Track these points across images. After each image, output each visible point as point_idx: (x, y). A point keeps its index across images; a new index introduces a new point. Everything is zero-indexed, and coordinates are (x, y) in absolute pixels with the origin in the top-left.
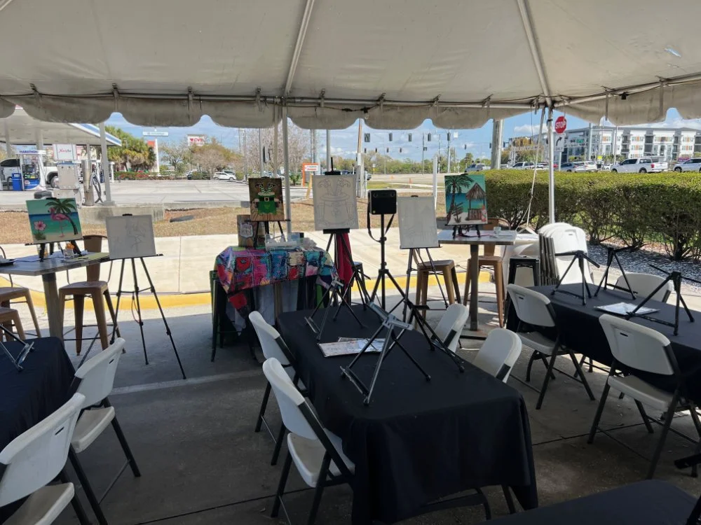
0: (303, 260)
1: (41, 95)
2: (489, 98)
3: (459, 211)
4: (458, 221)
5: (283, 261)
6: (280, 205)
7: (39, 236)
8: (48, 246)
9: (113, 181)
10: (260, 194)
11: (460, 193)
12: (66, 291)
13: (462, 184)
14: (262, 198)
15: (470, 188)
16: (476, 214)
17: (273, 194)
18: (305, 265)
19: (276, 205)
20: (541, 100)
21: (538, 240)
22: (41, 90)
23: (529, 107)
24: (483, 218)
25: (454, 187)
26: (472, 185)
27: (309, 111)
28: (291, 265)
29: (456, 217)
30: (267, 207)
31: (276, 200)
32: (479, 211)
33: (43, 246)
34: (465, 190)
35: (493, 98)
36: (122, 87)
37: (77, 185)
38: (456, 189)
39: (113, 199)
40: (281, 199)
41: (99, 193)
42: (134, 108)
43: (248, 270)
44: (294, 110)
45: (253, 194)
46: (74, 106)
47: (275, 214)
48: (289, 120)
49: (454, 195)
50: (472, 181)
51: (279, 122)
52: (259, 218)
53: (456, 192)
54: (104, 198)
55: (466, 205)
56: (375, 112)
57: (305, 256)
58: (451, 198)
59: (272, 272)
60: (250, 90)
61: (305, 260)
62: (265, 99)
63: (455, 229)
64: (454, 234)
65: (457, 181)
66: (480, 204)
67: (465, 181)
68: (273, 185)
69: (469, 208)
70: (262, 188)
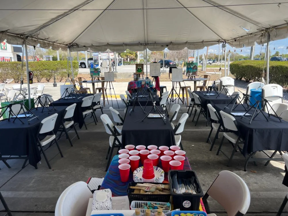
1: (93, 46)
2: (203, 41)
3: (189, 72)
4: (189, 75)
5: (141, 83)
7: (92, 76)
8: (93, 78)
9: (117, 66)
10: (138, 68)
11: (190, 67)
12: (97, 89)
14: (138, 69)
17: (141, 68)
19: (142, 70)
20: (220, 41)
21: (220, 82)
22: (93, 45)
23: (218, 43)
24: (196, 74)
26: (194, 65)
27: (152, 47)
30: (139, 71)
31: (142, 69)
33: (92, 78)
34: (192, 67)
35: (204, 41)
36: (109, 43)
37: (107, 66)
39: (117, 71)
41: (113, 69)
42: (112, 48)
44: (149, 47)
46: (100, 48)
47: (141, 72)
48: (147, 49)
49: (189, 68)
50: (194, 64)
51: (145, 49)
52: (137, 73)
54: (115, 70)
56: (171, 46)
59: (138, 86)
60: (138, 42)
61: (146, 83)
62: (141, 44)
63: (188, 77)
64: (188, 78)
65: (190, 64)
66: (196, 70)
67: (192, 64)
68: (141, 66)
69: (193, 72)
70: (139, 66)
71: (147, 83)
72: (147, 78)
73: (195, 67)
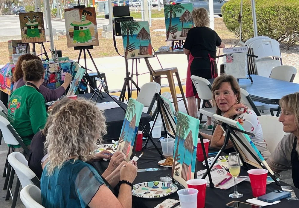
0: (59, 68)
3: (175, 31)
4: (175, 37)
6: (42, 31)
10: (28, 24)
11: (175, 17)
13: (177, 11)
14: (29, 27)
15: (183, 13)
17: (37, 23)
18: (61, 72)
19: (40, 31)
25: (171, 13)
26: (184, 11)
28: (50, 72)
29: (173, 35)
30: (33, 33)
31: (39, 28)
34: (179, 15)
38: (172, 14)
40: (43, 27)
45: (23, 24)
47: (39, 37)
50: (183, 8)
52: (27, 41)
53: (172, 17)
55: (180, 26)
57: (60, 66)
58: (169, 21)
61: (60, 68)
63: (173, 44)
64: (172, 47)
65: (173, 8)
66: (190, 25)
67: (178, 8)
68: (37, 17)
69: (182, 28)
70: (29, 19)
71: (63, 67)
72: (59, 53)
73: (188, 16)
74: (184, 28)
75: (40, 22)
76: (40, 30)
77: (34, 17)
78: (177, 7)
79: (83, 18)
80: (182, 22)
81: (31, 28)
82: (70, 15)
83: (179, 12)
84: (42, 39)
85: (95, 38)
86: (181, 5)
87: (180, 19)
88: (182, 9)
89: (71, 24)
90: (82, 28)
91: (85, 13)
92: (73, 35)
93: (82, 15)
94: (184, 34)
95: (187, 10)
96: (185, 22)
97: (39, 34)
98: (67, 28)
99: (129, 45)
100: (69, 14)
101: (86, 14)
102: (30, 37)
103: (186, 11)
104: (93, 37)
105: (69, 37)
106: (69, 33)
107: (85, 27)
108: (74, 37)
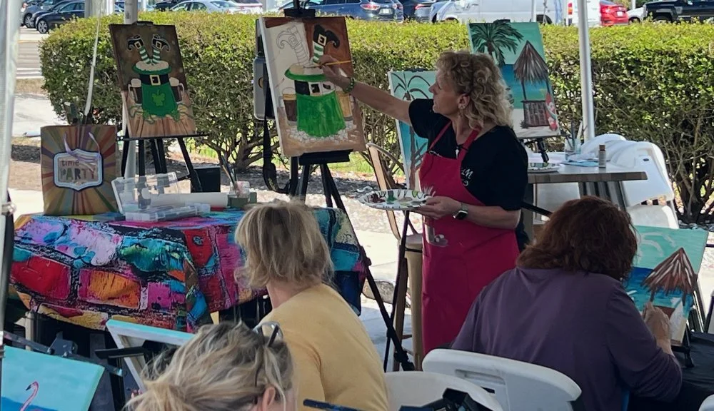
6: (183, 93)
10: (141, 66)
11: (502, 64)
13: (504, 44)
14: (144, 77)
15: (519, 52)
16: (538, 114)
17: (164, 65)
19: (176, 93)
24: (550, 119)
25: (491, 51)
26: (521, 45)
30: (158, 100)
31: (174, 82)
32: (541, 105)
34: (510, 57)
38: (494, 54)
40: (183, 79)
43: (211, 263)
47: (176, 117)
50: (519, 37)
52: (149, 131)
65: (493, 35)
66: (541, 90)
67: (507, 36)
68: (163, 44)
69: (523, 99)
70: (141, 50)
73: (533, 62)
74: (528, 99)
75: (174, 62)
76: (174, 88)
77: (154, 41)
78: (501, 31)
79: (316, 51)
80: (520, 83)
81: (153, 84)
82: (280, 40)
83: (509, 48)
84: (186, 125)
85: (354, 123)
86: (513, 27)
87: (515, 72)
88: (516, 38)
89: (288, 73)
90: (316, 89)
91: (320, 36)
92: (295, 113)
93: (314, 44)
94: (532, 118)
95: (528, 42)
96: (528, 80)
97: (176, 106)
98: (277, 86)
99: (417, 150)
100: (280, 36)
101: (323, 39)
102: (153, 116)
103: (525, 47)
104: (349, 119)
105: (286, 118)
106: (283, 105)
107: (324, 86)
108: (298, 117)
